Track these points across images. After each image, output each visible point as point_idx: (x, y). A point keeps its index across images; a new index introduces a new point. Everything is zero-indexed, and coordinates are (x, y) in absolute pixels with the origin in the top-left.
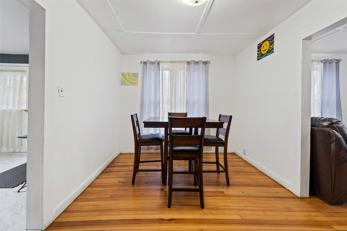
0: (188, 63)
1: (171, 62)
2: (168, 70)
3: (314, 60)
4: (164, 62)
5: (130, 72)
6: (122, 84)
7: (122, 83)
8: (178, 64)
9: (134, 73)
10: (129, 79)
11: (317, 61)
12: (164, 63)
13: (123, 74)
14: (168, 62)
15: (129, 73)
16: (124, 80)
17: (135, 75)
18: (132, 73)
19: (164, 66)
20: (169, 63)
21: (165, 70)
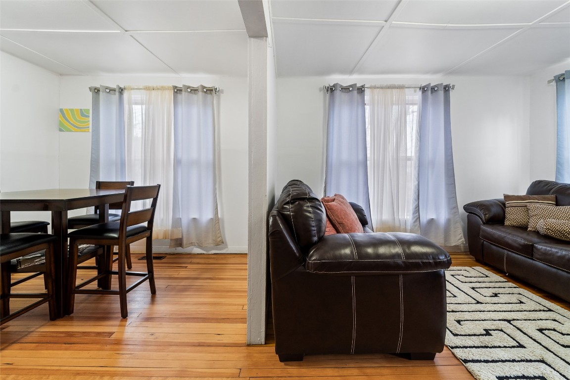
0: (177, 91)
1: (147, 88)
2: (142, 104)
3: (406, 86)
4: (134, 89)
5: (74, 107)
6: (61, 130)
7: (60, 128)
8: (160, 91)
9: (81, 110)
10: (73, 121)
11: (412, 87)
12: (133, 91)
13: (61, 110)
14: (141, 89)
15: (73, 109)
16: (64, 122)
17: (83, 113)
18: (77, 110)
19: (133, 96)
20: (143, 91)
21: (136, 104)
